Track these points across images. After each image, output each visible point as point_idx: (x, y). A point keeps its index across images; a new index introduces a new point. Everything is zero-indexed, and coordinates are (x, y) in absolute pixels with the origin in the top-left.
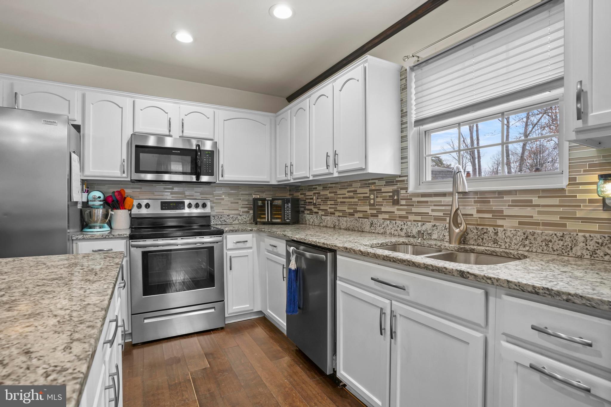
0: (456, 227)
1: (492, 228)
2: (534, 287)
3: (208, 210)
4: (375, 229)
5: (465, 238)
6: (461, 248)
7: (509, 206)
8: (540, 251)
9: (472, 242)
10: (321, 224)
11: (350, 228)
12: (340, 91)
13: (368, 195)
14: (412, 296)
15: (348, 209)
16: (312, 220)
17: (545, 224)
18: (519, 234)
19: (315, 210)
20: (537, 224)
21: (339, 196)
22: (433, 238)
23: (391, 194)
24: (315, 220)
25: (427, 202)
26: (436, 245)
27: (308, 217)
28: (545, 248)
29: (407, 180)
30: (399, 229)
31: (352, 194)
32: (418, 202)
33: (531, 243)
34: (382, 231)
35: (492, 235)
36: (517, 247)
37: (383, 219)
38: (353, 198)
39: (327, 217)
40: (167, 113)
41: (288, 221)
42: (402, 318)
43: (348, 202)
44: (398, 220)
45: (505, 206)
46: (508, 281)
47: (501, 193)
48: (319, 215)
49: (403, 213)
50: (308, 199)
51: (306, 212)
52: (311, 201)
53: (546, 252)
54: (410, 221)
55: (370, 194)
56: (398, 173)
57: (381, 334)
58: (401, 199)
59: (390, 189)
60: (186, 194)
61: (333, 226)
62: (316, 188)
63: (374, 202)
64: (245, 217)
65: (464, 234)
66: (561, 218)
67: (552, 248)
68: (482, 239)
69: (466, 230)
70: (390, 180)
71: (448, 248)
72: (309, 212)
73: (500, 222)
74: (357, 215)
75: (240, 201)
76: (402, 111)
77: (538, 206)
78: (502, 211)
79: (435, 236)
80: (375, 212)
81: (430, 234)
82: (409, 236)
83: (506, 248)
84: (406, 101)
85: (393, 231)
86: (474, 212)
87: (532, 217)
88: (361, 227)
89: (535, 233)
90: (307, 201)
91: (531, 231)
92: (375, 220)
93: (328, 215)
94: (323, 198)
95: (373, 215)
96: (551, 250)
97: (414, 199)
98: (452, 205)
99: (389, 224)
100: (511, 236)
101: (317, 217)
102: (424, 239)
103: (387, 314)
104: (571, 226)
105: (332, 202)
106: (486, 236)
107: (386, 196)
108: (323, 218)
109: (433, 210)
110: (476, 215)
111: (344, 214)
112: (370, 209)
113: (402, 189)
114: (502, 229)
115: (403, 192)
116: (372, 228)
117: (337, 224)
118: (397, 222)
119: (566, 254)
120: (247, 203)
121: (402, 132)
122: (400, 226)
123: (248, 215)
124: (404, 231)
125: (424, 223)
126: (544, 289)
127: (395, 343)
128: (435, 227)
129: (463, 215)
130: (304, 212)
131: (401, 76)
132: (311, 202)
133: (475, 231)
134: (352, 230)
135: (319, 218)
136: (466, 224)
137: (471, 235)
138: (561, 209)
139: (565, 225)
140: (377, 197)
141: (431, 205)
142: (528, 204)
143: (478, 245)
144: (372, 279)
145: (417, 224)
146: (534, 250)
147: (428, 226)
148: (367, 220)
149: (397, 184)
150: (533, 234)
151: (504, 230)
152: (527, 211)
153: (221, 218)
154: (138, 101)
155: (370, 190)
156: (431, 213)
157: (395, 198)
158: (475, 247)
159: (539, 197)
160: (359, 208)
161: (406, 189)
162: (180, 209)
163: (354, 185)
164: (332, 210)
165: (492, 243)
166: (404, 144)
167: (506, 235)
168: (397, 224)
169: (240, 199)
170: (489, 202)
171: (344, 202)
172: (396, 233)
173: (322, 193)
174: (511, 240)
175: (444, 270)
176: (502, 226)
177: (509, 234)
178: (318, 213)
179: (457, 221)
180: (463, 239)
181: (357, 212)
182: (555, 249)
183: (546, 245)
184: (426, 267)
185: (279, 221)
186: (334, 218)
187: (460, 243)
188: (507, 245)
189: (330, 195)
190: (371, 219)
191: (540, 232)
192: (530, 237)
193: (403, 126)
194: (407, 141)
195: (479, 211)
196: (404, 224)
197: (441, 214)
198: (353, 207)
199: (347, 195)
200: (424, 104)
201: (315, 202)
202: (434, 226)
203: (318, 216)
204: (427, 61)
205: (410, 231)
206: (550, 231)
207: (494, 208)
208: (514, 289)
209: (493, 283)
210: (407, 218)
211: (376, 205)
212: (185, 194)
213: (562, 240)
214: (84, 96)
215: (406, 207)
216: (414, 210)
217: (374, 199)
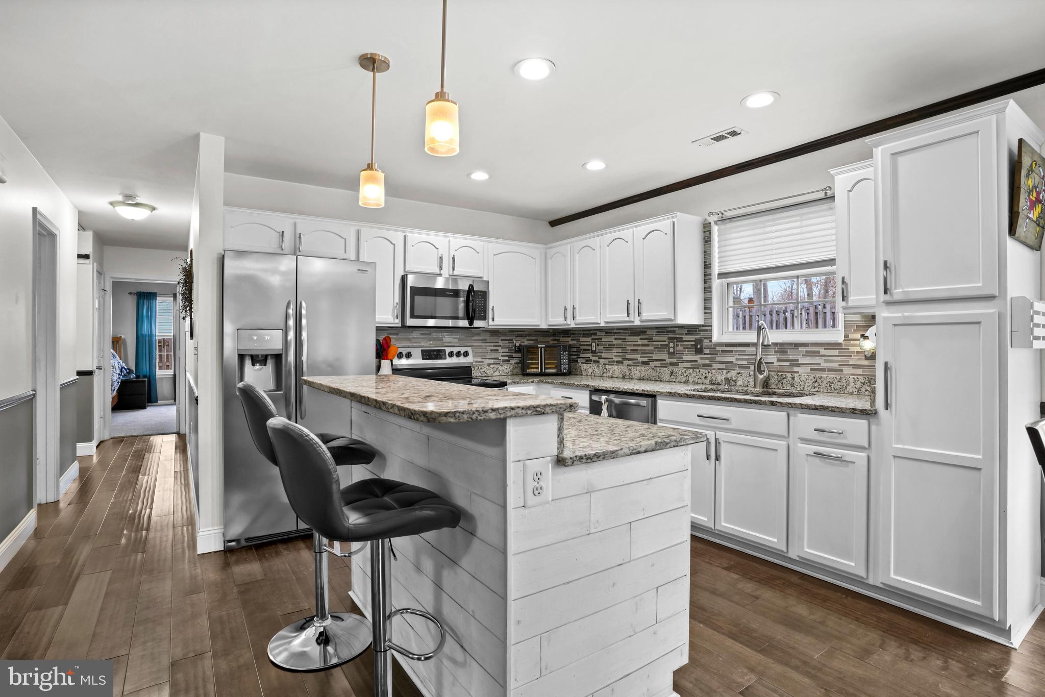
0: (759, 373)
1: (790, 374)
2: (815, 406)
3: (469, 360)
4: (676, 378)
5: (767, 383)
6: (765, 392)
7: (803, 355)
8: (825, 391)
9: (773, 386)
10: (605, 374)
11: (645, 378)
12: (644, 239)
13: (666, 343)
14: (734, 425)
15: (641, 357)
16: (590, 370)
17: (830, 370)
18: (810, 378)
19: (596, 359)
20: (823, 370)
21: (628, 343)
22: (738, 384)
23: (693, 343)
24: (596, 370)
25: (731, 351)
26: (743, 390)
27: (585, 366)
28: (829, 388)
29: (711, 330)
30: (703, 377)
31: (646, 342)
32: (723, 351)
33: (819, 385)
34: (684, 379)
35: (790, 379)
36: (809, 389)
37: (684, 368)
38: (648, 345)
39: (613, 366)
40: (437, 249)
41: (565, 371)
42: (725, 444)
43: (640, 350)
44: (701, 368)
45: (800, 355)
46: (801, 404)
47: (797, 345)
48: (601, 364)
49: (707, 362)
50: (583, 345)
51: (580, 361)
52: (589, 348)
53: (830, 391)
54: (714, 369)
55: (669, 343)
56: (702, 323)
57: (708, 459)
58: (704, 348)
59: (692, 337)
60: (444, 341)
61: (622, 377)
62: (596, 333)
63: (674, 351)
64: (506, 367)
65: (766, 380)
66: (839, 365)
67: (834, 388)
68: (782, 383)
69: (769, 376)
70: (691, 329)
71: (754, 392)
72: (584, 361)
73: (796, 369)
74: (652, 364)
75: (499, 348)
76: (705, 262)
77: (824, 356)
78: (797, 360)
79: (740, 383)
80: (675, 360)
81: (735, 381)
82: (714, 384)
83: (801, 390)
84: (710, 254)
85: (696, 379)
86: (775, 361)
87: (820, 364)
88: (659, 376)
89: (822, 377)
90: (581, 347)
91: (819, 375)
92: (676, 369)
93: (613, 365)
94: (606, 345)
95: (672, 364)
96: (833, 389)
97: (718, 348)
98: (756, 355)
99: (691, 373)
100: (805, 380)
101: (598, 366)
102: (731, 386)
103: (711, 443)
104: (847, 371)
105: (620, 350)
106: (785, 381)
107: (688, 345)
108: (607, 368)
109: (737, 359)
110: (776, 363)
111: (636, 363)
112: (669, 358)
113: (705, 338)
114: (798, 375)
115: (706, 341)
116: (672, 377)
117: (628, 374)
118: (701, 370)
119: (843, 392)
120: (507, 350)
121: (705, 283)
122: (704, 374)
123: (509, 365)
124: (709, 379)
125: (728, 371)
126: (820, 406)
127: (720, 464)
128: (740, 375)
129: (765, 363)
130: (577, 361)
131: (704, 228)
132: (589, 350)
133: (776, 377)
134: (648, 380)
135: (601, 368)
136: (769, 371)
137: (772, 381)
138: (839, 358)
139: (842, 371)
140: (677, 345)
141: (736, 355)
142: (817, 354)
143: (778, 389)
144: (698, 416)
145: (722, 372)
146: (822, 391)
147: (733, 374)
148: (666, 369)
149: (700, 334)
150: (821, 378)
151: (800, 375)
152: (816, 360)
153: (481, 369)
154: (410, 236)
155: (669, 339)
156: (735, 362)
157: (699, 347)
158: (777, 390)
159: (825, 349)
160: (655, 357)
161: (710, 338)
162: (441, 358)
163: (648, 332)
164: (620, 359)
165: (790, 386)
166: (708, 295)
167: (801, 379)
168: (700, 373)
169: (500, 346)
170: (787, 352)
171: (636, 350)
172: (700, 381)
173: (604, 339)
174: (805, 383)
175: (760, 402)
176: (798, 372)
177: (803, 378)
178: (598, 362)
179: (761, 368)
180: (766, 384)
181: (653, 360)
182: (836, 389)
183: (830, 386)
184: (746, 401)
185: (553, 371)
186: (623, 367)
187: (763, 388)
188: (801, 387)
189: (615, 342)
190: (671, 368)
191: (825, 376)
192: (819, 380)
193: (707, 277)
194: (711, 292)
195: (778, 360)
196: (709, 372)
197: (745, 362)
198: (648, 355)
199: (640, 342)
200: (727, 259)
201: (594, 349)
202: (739, 373)
203: (600, 366)
204: (731, 219)
205: (714, 379)
206: (832, 375)
207: (791, 357)
208: (805, 408)
209: (792, 407)
210: (711, 366)
211: (677, 354)
212: (442, 340)
213: (840, 382)
214: (358, 232)
215: (710, 356)
216: (718, 359)
217: (674, 348)
